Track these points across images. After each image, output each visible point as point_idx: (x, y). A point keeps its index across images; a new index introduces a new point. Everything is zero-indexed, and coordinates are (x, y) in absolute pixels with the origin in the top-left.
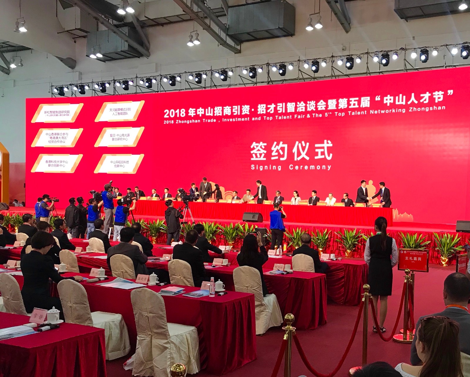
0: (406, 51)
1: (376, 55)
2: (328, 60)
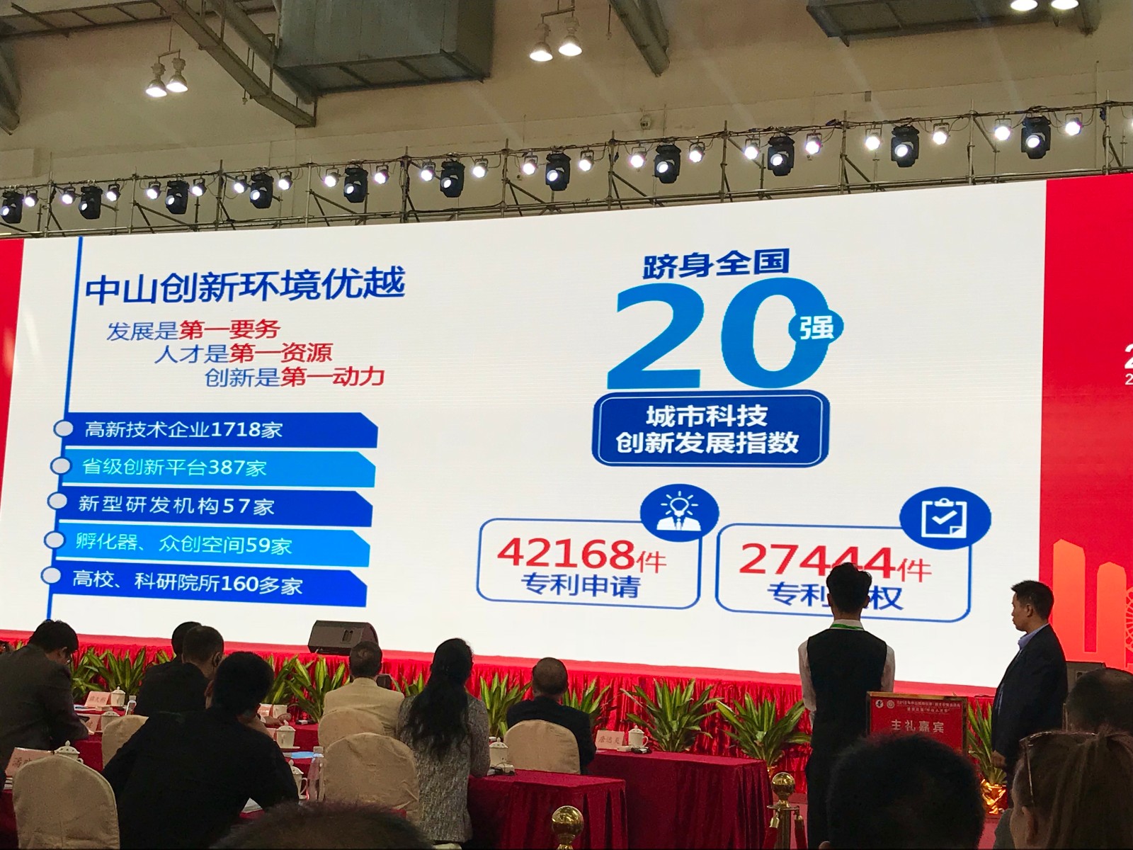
0: (847, 130)
1: (752, 140)
2: (598, 153)
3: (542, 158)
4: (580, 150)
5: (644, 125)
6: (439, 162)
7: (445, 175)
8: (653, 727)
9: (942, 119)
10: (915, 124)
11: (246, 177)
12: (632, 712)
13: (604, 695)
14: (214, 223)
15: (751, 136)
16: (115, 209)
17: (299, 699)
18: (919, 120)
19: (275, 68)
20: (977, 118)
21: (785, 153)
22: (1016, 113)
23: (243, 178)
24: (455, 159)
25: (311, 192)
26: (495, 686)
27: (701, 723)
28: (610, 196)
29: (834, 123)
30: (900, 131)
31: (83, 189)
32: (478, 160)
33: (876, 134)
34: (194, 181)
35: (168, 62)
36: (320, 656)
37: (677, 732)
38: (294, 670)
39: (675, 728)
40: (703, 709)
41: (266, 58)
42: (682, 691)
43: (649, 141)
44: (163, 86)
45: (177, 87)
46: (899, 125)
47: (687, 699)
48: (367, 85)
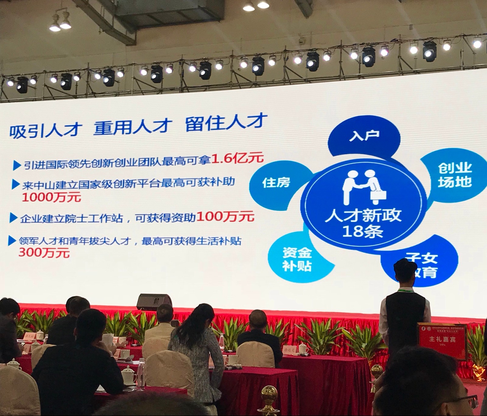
0: (401, 44)
1: (354, 49)
2: (278, 57)
3: (250, 59)
4: (269, 55)
5: (301, 42)
6: (198, 62)
7: (202, 69)
8: (311, 343)
9: (448, 38)
10: (435, 41)
11: (101, 71)
12: (300, 335)
13: (286, 327)
14: (85, 95)
15: (354, 47)
16: (35, 88)
17: (133, 334)
18: (436, 38)
19: (115, 16)
20: (465, 37)
21: (371, 56)
22: (484, 34)
23: (100, 71)
24: (207, 61)
25: (134, 78)
26: (231, 324)
27: (334, 340)
28: (284, 78)
29: (395, 40)
30: (427, 44)
31: (18, 78)
32: (219, 61)
33: (415, 45)
34: (75, 73)
35: (60, 13)
36: (143, 312)
37: (323, 345)
38: (130, 319)
39: (322, 343)
40: (335, 333)
41: (110, 11)
42: (325, 324)
43: (304, 51)
44: (59, 26)
45: (66, 26)
46: (427, 41)
47: (328, 329)
48: (161, 24)
